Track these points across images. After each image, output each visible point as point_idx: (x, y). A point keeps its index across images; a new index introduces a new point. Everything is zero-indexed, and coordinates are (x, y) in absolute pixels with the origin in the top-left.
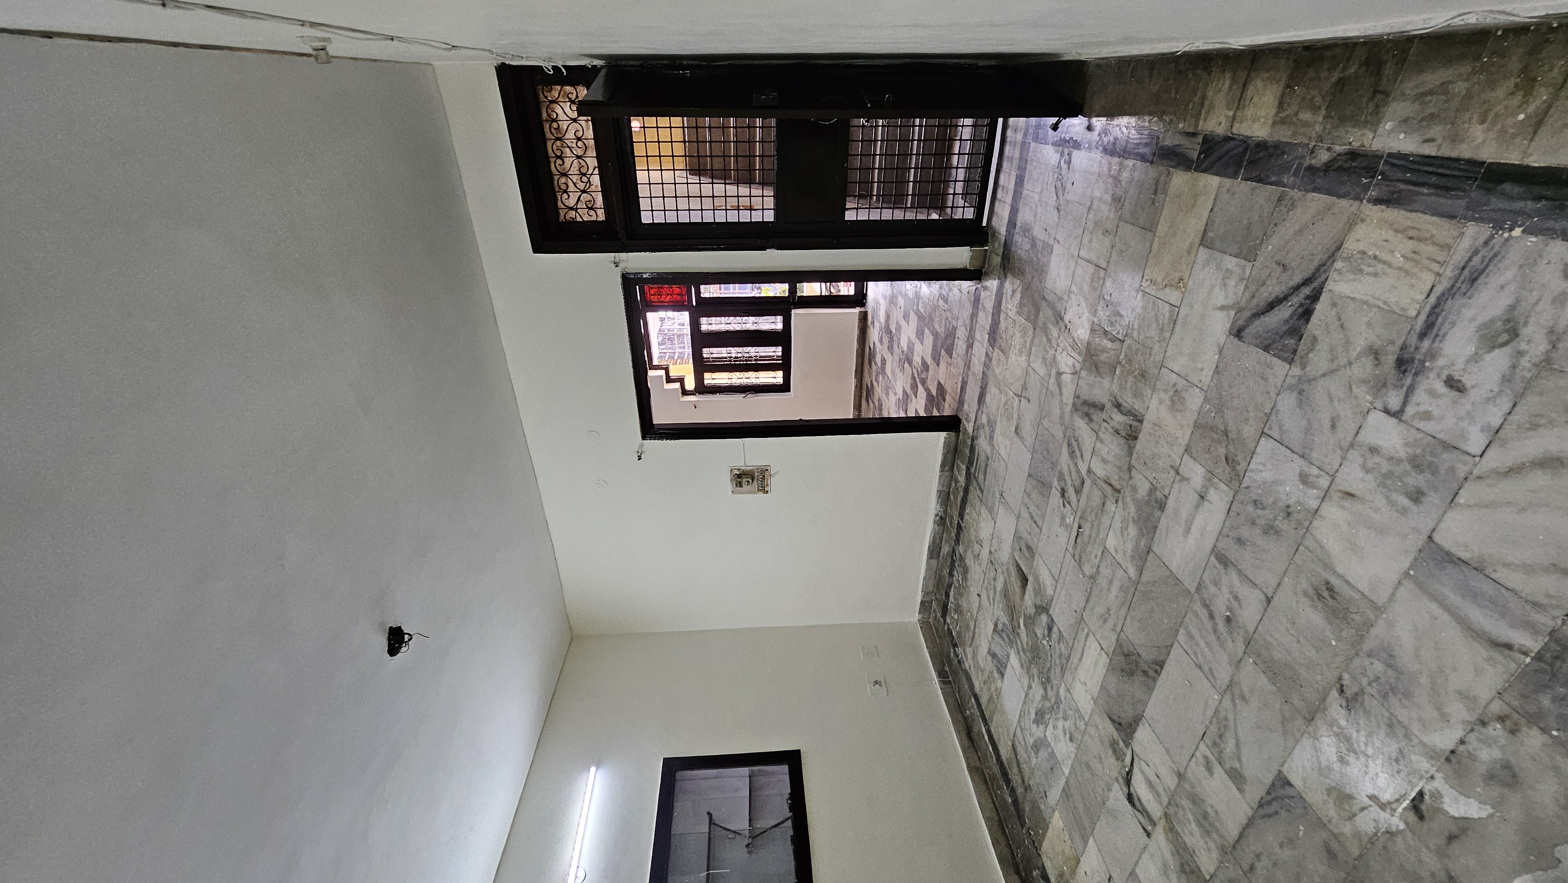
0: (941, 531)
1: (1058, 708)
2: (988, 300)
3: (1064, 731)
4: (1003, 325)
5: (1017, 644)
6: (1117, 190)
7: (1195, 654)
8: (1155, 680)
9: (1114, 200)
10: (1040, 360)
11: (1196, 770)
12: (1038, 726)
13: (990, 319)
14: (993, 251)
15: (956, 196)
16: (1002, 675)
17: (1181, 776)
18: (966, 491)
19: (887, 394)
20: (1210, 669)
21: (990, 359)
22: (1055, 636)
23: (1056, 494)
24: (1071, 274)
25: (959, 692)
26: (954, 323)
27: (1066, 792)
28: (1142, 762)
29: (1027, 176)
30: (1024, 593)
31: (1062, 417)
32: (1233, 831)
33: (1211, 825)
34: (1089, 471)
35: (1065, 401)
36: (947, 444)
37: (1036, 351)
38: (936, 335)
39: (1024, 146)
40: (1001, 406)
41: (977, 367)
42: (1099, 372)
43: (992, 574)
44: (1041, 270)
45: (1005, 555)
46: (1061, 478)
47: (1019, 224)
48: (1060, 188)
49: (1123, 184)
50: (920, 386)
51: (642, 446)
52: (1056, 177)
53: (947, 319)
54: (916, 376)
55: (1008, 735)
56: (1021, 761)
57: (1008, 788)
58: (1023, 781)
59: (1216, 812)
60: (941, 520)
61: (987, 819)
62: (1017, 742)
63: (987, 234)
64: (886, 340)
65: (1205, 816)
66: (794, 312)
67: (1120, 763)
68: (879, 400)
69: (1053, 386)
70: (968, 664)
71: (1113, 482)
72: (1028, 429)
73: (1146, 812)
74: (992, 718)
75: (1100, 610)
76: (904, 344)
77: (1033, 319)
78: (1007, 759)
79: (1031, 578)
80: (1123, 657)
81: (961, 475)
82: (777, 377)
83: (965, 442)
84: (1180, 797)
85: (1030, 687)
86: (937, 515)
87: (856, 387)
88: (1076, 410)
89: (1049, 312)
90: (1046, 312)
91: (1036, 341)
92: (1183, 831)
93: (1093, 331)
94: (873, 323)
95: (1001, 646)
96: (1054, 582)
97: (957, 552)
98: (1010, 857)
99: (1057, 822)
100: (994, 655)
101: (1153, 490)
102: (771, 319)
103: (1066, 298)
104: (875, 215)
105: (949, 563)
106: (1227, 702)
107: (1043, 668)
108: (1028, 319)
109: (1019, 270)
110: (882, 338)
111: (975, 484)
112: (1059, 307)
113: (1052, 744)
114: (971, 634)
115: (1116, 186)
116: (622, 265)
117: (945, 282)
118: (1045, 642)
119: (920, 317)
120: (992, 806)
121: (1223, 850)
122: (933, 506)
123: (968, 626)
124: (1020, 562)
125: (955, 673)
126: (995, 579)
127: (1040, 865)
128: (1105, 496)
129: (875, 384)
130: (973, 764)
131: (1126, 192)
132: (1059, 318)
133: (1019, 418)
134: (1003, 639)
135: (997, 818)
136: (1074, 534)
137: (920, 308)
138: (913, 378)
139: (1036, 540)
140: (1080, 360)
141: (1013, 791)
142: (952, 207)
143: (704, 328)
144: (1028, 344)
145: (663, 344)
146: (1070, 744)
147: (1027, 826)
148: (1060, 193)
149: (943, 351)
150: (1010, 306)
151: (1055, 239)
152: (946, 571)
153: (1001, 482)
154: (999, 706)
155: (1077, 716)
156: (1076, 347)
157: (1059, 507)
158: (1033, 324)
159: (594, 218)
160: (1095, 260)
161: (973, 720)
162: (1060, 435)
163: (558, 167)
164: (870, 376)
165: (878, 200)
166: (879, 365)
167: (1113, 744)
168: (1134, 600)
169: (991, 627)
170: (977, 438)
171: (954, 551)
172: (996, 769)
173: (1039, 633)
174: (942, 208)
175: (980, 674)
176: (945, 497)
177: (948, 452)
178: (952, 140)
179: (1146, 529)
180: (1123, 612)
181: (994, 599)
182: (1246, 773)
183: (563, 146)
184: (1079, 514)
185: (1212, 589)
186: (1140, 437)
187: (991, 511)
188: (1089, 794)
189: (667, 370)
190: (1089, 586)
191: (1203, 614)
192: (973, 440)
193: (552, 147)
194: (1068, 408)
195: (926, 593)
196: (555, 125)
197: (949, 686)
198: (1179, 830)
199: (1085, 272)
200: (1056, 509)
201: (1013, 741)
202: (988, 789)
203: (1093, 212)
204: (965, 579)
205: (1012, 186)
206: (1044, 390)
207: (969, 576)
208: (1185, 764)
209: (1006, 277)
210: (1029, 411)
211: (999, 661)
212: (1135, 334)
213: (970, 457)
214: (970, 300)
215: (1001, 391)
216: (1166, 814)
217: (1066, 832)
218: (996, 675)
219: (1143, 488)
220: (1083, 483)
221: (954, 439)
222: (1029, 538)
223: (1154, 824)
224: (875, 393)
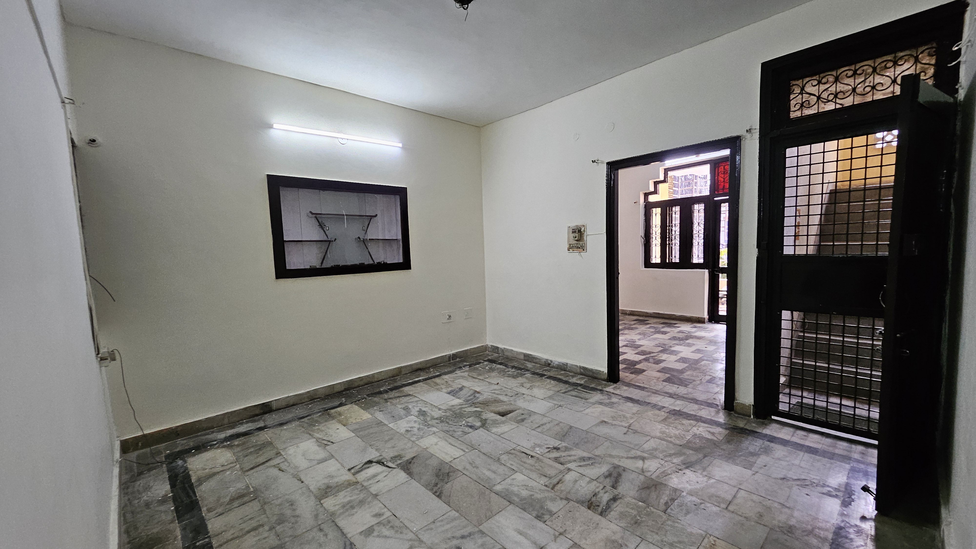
0: (541, 363)
1: (425, 425)
2: (706, 413)
3: (412, 427)
4: (685, 422)
5: (465, 404)
6: (800, 532)
7: (442, 521)
8: (431, 490)
9: (791, 527)
10: (655, 446)
11: (377, 507)
12: (418, 411)
13: (692, 413)
14: (749, 422)
15: (800, 398)
16: (449, 393)
17: (376, 496)
18: (566, 382)
19: (640, 334)
20: (431, 529)
21: (659, 410)
22: (467, 429)
23: (557, 443)
24: (726, 481)
25: (444, 366)
26: (690, 386)
27: (380, 423)
28: (387, 473)
29: (818, 457)
30: (495, 413)
31: (611, 456)
32: (342, 523)
33: (347, 510)
34: (569, 470)
35: (622, 460)
36: (599, 372)
37: (663, 444)
38: (682, 371)
39: (846, 458)
40: (624, 413)
41: (655, 399)
42: (641, 489)
43: (510, 394)
44: (730, 457)
45: (521, 403)
46: (567, 449)
47: (772, 445)
48: (803, 483)
49: (806, 538)
50: (643, 357)
51: (602, 162)
52: (814, 481)
53: (694, 381)
54: (652, 355)
55: (415, 393)
56: (401, 399)
57: (389, 389)
58: (390, 399)
59: (353, 515)
60: (548, 364)
61: (373, 375)
62: (410, 397)
63: (765, 418)
64: (681, 335)
65: (352, 507)
66: (706, 271)
67: (389, 459)
68: (636, 328)
69: (633, 453)
70: (459, 373)
71: (559, 485)
72: (604, 430)
73: (361, 471)
74: (426, 384)
75: (478, 462)
76: (677, 348)
77: (688, 445)
78: (403, 390)
79: (503, 419)
80: (447, 471)
81: (577, 380)
82: (656, 258)
83: (600, 385)
84: (365, 494)
85: (440, 409)
86: (551, 361)
87: (647, 313)
88: (615, 468)
89: (693, 458)
90: (693, 456)
91: (671, 445)
92: (346, 492)
93: (675, 490)
94: (695, 327)
95: (466, 395)
96: (499, 434)
97: (527, 372)
98: (353, 386)
99: (366, 416)
100: (461, 389)
101: (551, 514)
102: (701, 255)
103: (705, 473)
104: (785, 334)
105: (520, 366)
106: (411, 536)
107: (449, 419)
108: (689, 442)
109: (732, 440)
110: (683, 332)
111: (570, 389)
112: (698, 467)
113: (407, 419)
114: (476, 376)
115: (804, 531)
116: (748, 135)
117: (724, 382)
118: (464, 423)
119: (697, 361)
120: (381, 379)
121: (333, 514)
122: (557, 359)
123: (480, 375)
124: (515, 413)
125: (454, 364)
126: (506, 395)
127: (347, 403)
128: (550, 478)
129: (648, 326)
130: (403, 370)
131: (797, 539)
132: (688, 465)
133: (612, 425)
134: (469, 396)
135: (374, 381)
136: (528, 452)
137: (704, 362)
138: (650, 353)
139: (527, 425)
140: (653, 477)
141: (386, 392)
142: (790, 394)
143: (696, 207)
144: (669, 439)
145: (685, 180)
146: (404, 429)
147: (367, 398)
148: (799, 483)
149: (669, 375)
150: (701, 429)
151: (757, 472)
152: (516, 364)
153: (569, 406)
154: (433, 389)
155: (419, 436)
156: (664, 475)
157: (547, 444)
158: (684, 445)
159: (792, 109)
160: (736, 501)
161: (427, 373)
162: (597, 452)
163: (845, 73)
164: (654, 323)
165: (799, 337)
166: (662, 330)
167: (399, 457)
168: (481, 486)
169: (478, 389)
170: (602, 393)
171: (528, 370)
172: (399, 384)
173: (470, 420)
174: (790, 385)
175: (452, 379)
176: (563, 367)
177: (593, 373)
178: (855, 400)
179: (525, 503)
180: (475, 477)
181: (494, 393)
182: (371, 539)
183: (866, 75)
184: (541, 457)
185: (480, 541)
186: (589, 511)
187: (550, 397)
188: (377, 437)
189: (664, 181)
190: (493, 457)
191: (465, 532)
192: (601, 390)
193: (866, 66)
194: (616, 462)
195: (503, 350)
196: (890, 64)
197: (447, 360)
198: (348, 489)
199: (726, 492)
200: (546, 442)
201: (412, 395)
202: (390, 377)
203: (779, 507)
204: (509, 376)
205: (807, 443)
206: (632, 446)
207: (510, 378)
208: (381, 500)
209: (726, 429)
210: (617, 433)
211: (457, 392)
212: (669, 523)
213: (589, 387)
214: (708, 399)
215: (634, 414)
216: (357, 482)
217: (360, 420)
218: (450, 389)
219: (553, 507)
220: (561, 464)
221: (603, 377)
222: (529, 421)
223: (354, 474)
224: (641, 326)
